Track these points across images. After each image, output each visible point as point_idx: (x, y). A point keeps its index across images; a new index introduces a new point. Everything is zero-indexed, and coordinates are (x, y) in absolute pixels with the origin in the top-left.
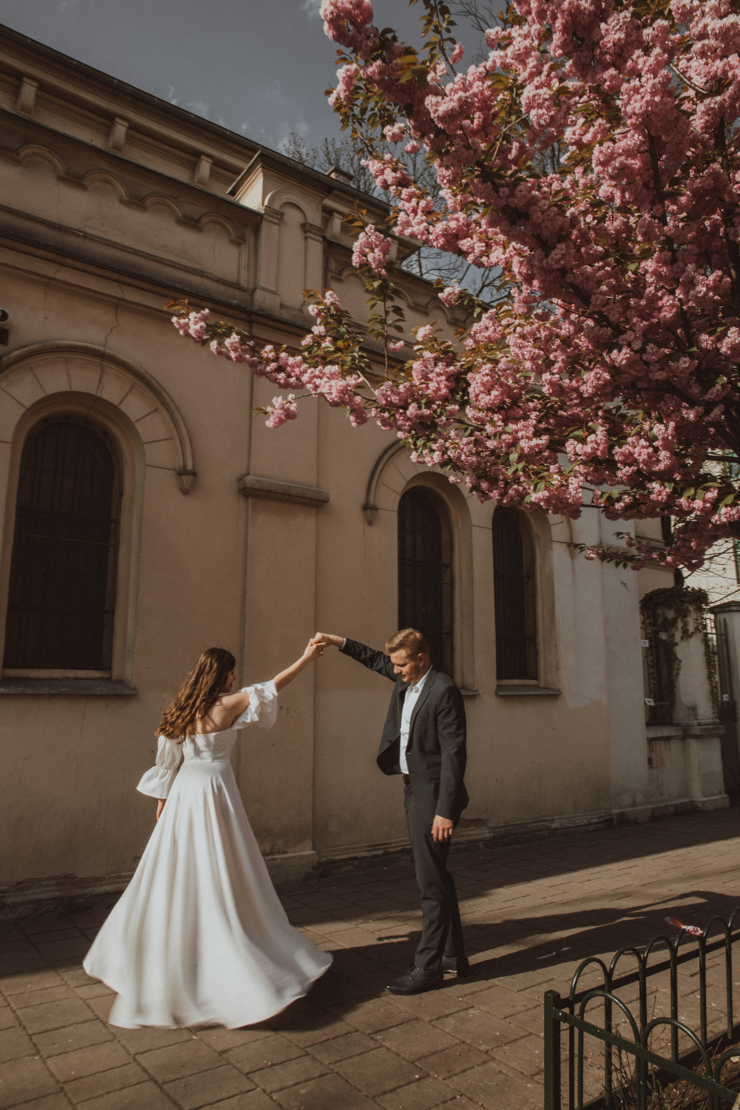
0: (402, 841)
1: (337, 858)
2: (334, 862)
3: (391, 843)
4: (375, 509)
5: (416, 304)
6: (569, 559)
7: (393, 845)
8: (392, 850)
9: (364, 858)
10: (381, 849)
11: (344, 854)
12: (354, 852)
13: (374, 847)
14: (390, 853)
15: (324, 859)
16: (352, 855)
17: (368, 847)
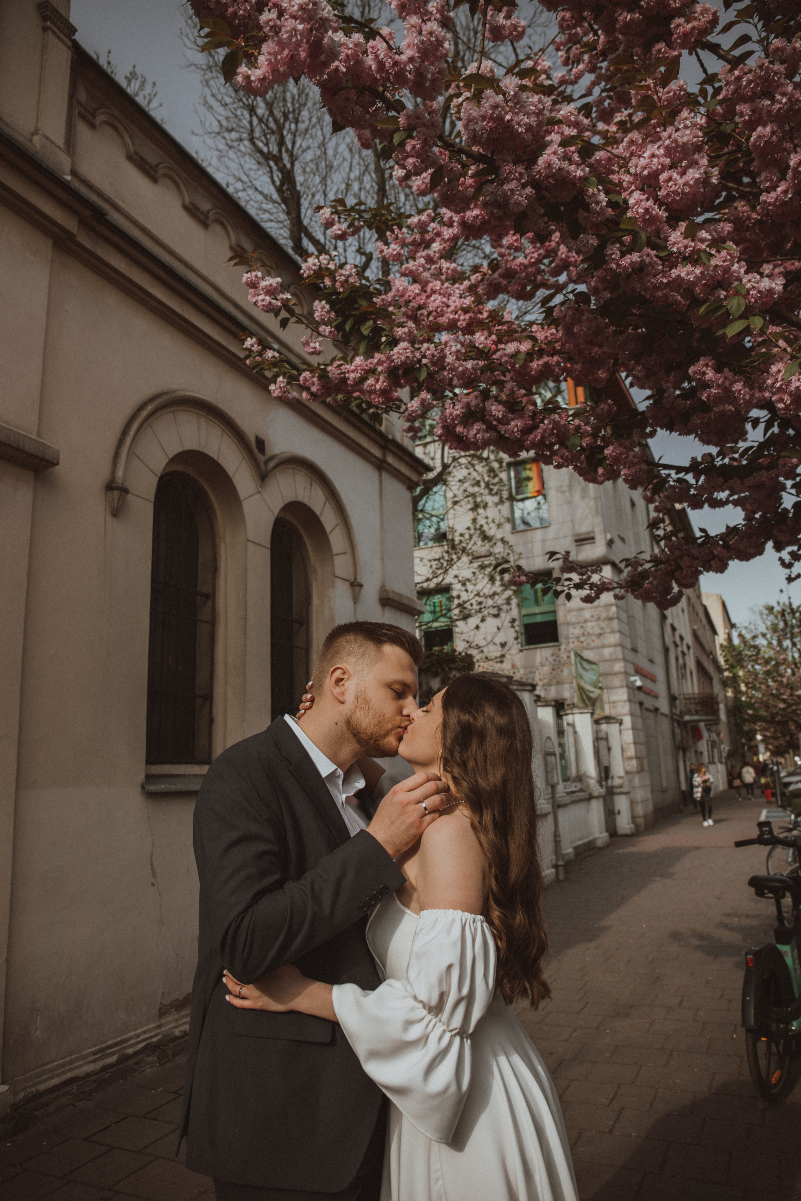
0: (145, 1032)
1: (42, 1087)
2: (39, 1095)
3: (130, 1039)
4: (125, 491)
5: (194, 205)
6: (351, 603)
7: (132, 1042)
8: (130, 1051)
9: (88, 1075)
10: (113, 1054)
11: (58, 1076)
12: (71, 1070)
13: (103, 1052)
14: (129, 1057)
15: (22, 1095)
16: (69, 1075)
17: (95, 1053)
